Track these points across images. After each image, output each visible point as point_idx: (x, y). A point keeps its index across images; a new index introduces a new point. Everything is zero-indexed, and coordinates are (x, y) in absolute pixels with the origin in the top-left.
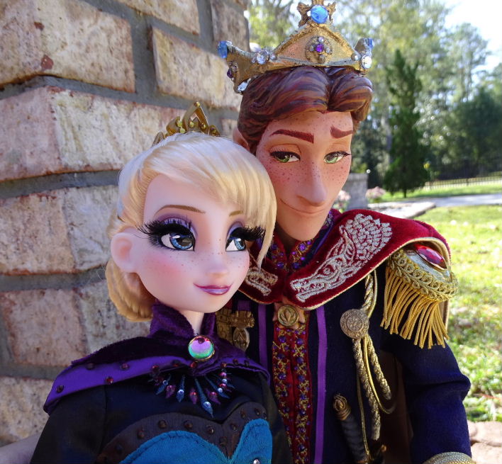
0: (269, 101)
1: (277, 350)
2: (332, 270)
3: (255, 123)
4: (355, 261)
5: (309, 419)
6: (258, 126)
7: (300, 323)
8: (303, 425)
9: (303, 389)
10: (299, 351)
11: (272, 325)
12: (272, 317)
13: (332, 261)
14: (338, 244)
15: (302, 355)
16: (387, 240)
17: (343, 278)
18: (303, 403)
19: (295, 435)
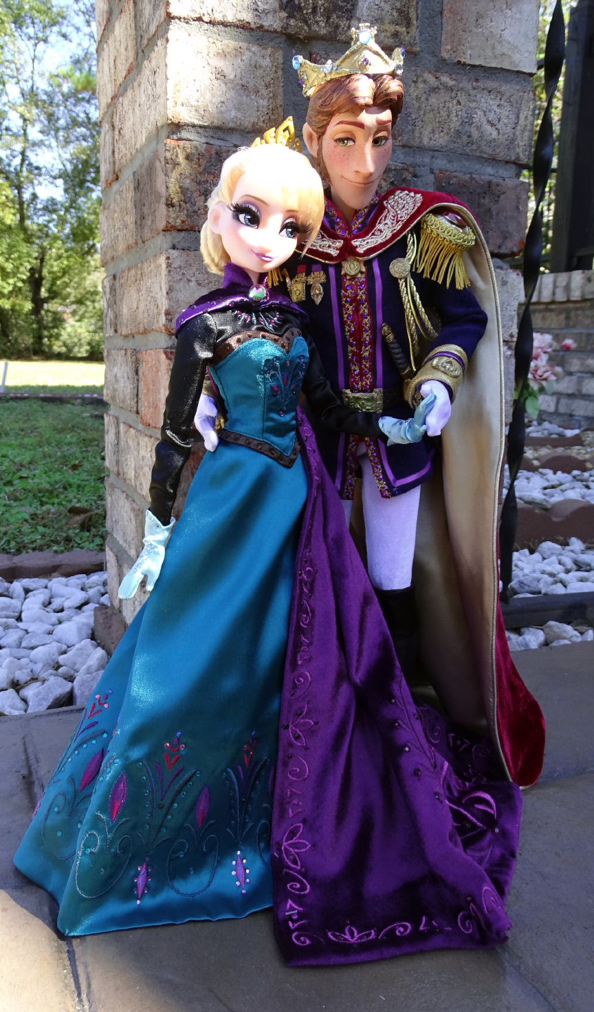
0: (334, 100)
1: (345, 296)
2: (381, 231)
3: (322, 118)
4: (398, 222)
5: (371, 348)
6: (325, 120)
7: (361, 272)
8: (367, 354)
9: (366, 324)
10: (362, 294)
11: (340, 278)
12: (341, 271)
13: (381, 226)
14: (384, 214)
15: (364, 297)
16: (419, 205)
17: (389, 235)
18: (366, 336)
19: (361, 364)
